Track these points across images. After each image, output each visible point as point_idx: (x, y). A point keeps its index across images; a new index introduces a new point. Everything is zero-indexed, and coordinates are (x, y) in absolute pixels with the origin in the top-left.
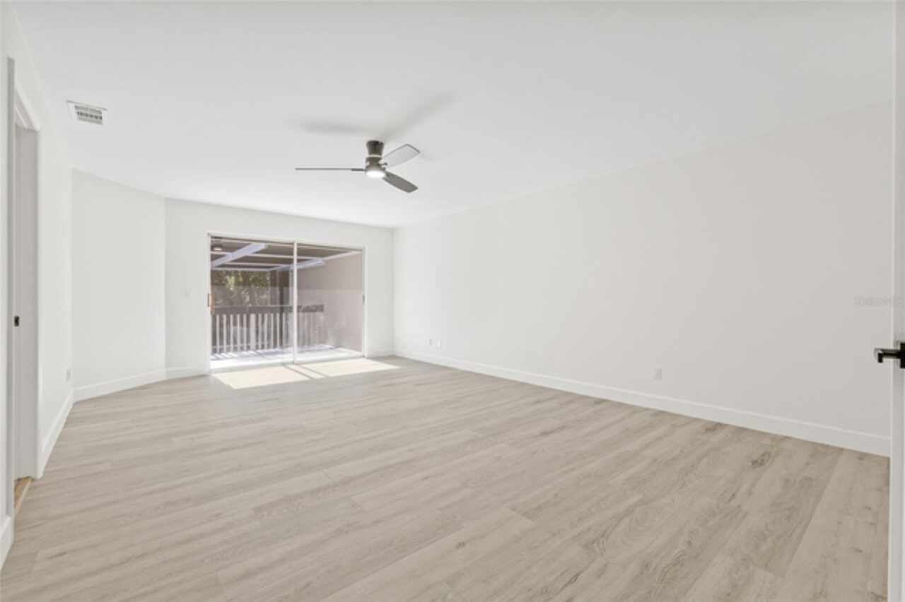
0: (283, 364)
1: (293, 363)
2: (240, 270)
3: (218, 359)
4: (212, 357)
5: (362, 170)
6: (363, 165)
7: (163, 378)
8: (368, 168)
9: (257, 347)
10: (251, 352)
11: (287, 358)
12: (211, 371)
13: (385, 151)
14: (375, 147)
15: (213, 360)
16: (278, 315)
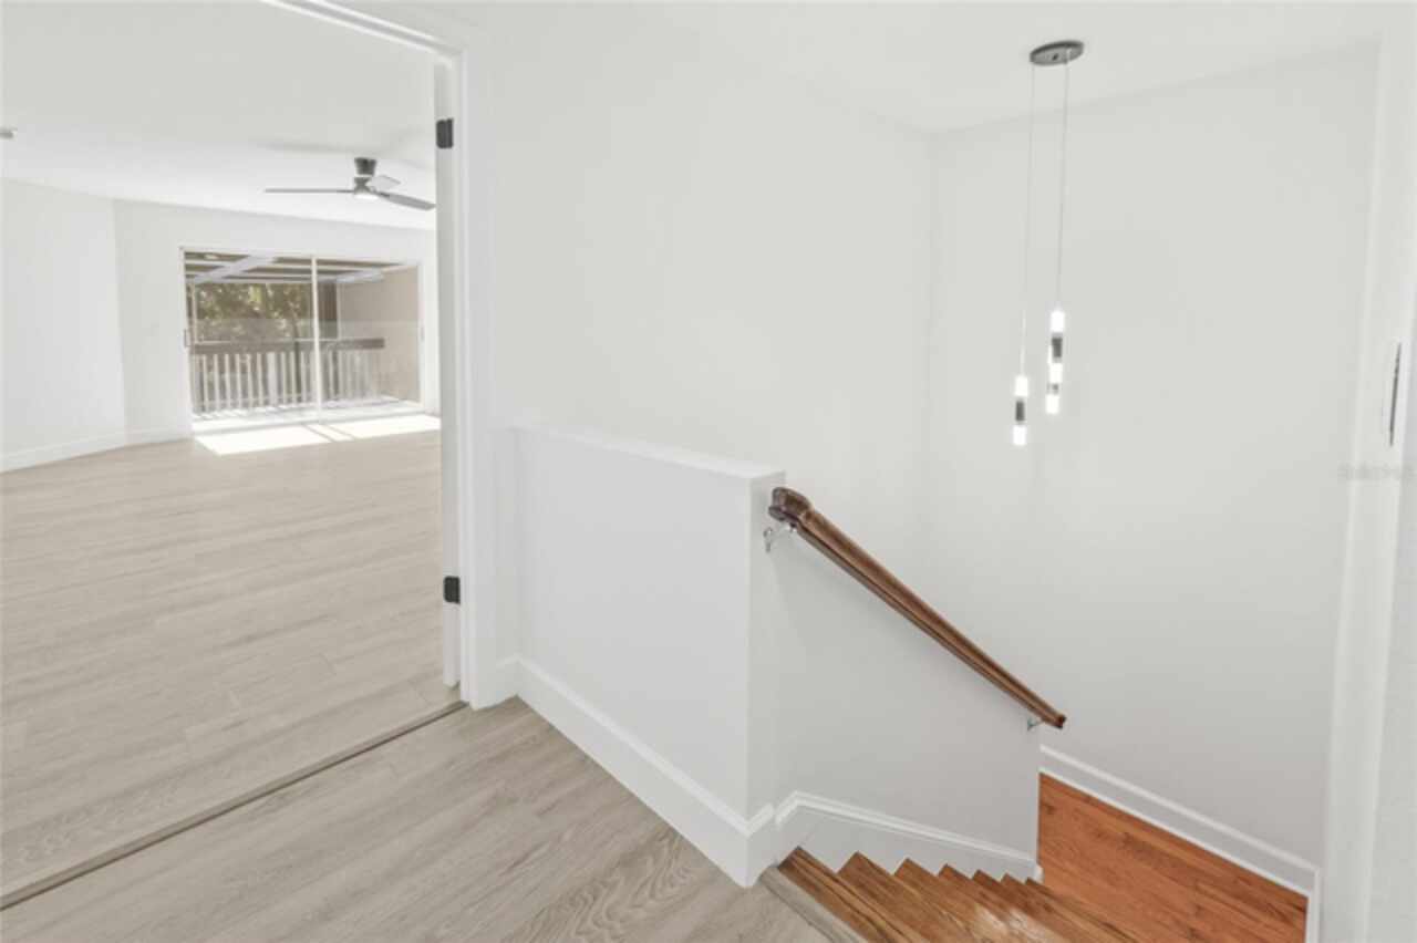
0: (303, 424)
1: (317, 422)
2: (267, 283)
3: (205, 419)
4: (196, 416)
5: (349, 191)
6: (352, 185)
7: (124, 443)
8: (355, 191)
9: (280, 401)
10: (270, 408)
11: (311, 415)
12: (193, 434)
13: (378, 171)
14: (366, 166)
15: (196, 420)
16: (292, 354)
